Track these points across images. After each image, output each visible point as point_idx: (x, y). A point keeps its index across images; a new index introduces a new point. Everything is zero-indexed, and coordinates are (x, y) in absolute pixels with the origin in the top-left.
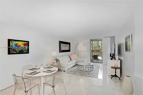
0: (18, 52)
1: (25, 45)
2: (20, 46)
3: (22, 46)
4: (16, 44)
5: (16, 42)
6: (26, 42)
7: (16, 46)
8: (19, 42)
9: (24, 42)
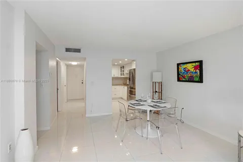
0: (187, 80)
1: (196, 68)
2: (189, 70)
3: (192, 70)
4: (185, 68)
5: (185, 66)
6: (197, 64)
7: (185, 71)
8: (188, 65)
9: (194, 64)
